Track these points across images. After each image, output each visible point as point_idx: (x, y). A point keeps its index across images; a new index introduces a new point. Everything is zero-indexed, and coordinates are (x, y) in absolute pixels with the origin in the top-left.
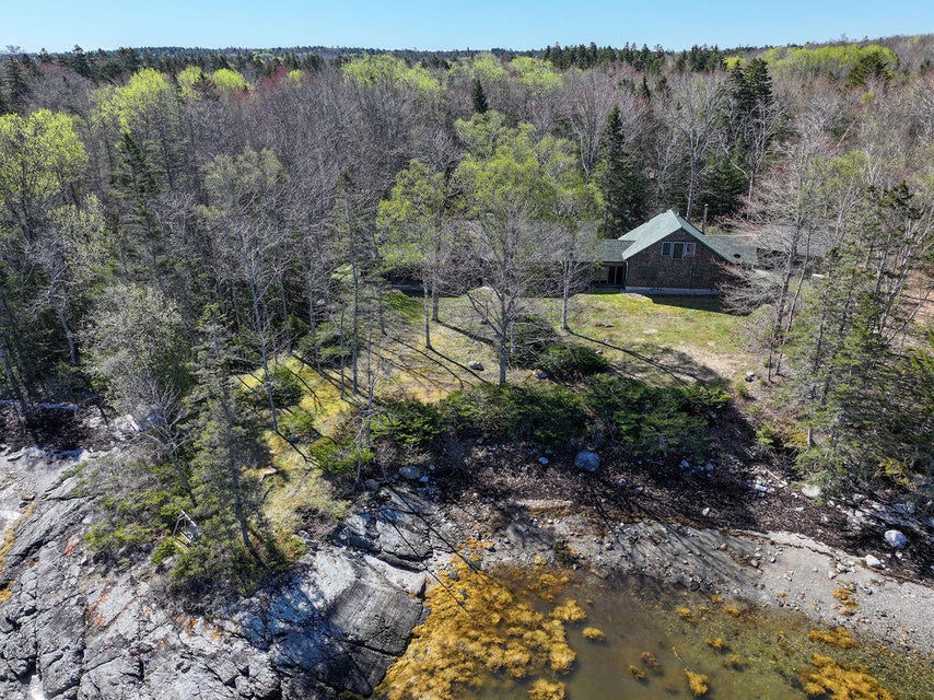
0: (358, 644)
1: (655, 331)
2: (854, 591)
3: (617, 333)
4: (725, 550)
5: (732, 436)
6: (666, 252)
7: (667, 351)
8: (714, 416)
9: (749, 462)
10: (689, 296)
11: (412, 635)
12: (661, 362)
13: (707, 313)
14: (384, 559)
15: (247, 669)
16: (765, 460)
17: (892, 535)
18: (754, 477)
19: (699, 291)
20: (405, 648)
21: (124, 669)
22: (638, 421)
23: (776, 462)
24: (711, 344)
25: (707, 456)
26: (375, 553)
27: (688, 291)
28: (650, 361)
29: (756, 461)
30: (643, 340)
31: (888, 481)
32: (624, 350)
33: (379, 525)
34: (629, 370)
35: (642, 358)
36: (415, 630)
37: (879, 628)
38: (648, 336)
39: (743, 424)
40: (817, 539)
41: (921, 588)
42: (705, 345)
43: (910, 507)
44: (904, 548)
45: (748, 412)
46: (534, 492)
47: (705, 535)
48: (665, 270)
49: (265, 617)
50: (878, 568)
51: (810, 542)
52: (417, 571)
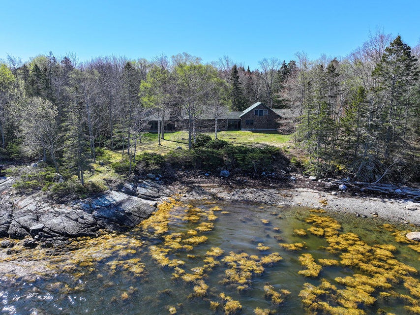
0: (129, 214)
1: (253, 139)
2: (327, 200)
3: (238, 140)
4: (279, 193)
5: (282, 163)
6: (256, 113)
8: (274, 157)
9: (289, 172)
11: (151, 214)
14: (140, 197)
15: (83, 216)
16: (295, 170)
17: (341, 186)
18: (291, 176)
19: (271, 129)
20: (149, 217)
21: (30, 217)
22: (244, 157)
23: (299, 171)
24: (274, 141)
25: (272, 171)
26: (136, 195)
27: (266, 130)
29: (292, 171)
30: (248, 141)
31: (340, 172)
32: (240, 144)
33: (138, 188)
36: (153, 213)
37: (335, 209)
38: (250, 140)
39: (286, 159)
40: (314, 189)
41: (351, 199)
42: (272, 141)
43: (348, 178)
44: (346, 190)
45: (287, 156)
46: (203, 182)
47: (271, 191)
48: (256, 121)
49: (90, 204)
50: (336, 195)
51: (312, 190)
52: (154, 200)
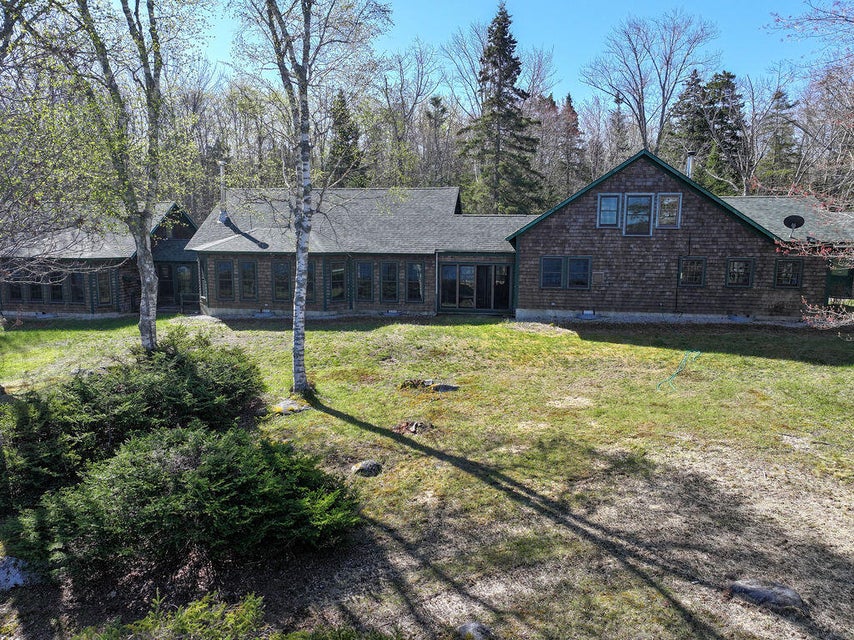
1: (585, 402)
3: (462, 407)
7: (629, 465)
10: (675, 327)
12: (605, 514)
13: (738, 359)
19: (700, 318)
24: (801, 443)
27: (669, 317)
28: (557, 510)
30: (541, 427)
32: (461, 463)
34: (445, 555)
35: (518, 494)
38: (559, 415)
42: (776, 448)
48: (609, 265)
